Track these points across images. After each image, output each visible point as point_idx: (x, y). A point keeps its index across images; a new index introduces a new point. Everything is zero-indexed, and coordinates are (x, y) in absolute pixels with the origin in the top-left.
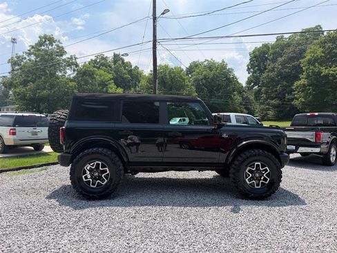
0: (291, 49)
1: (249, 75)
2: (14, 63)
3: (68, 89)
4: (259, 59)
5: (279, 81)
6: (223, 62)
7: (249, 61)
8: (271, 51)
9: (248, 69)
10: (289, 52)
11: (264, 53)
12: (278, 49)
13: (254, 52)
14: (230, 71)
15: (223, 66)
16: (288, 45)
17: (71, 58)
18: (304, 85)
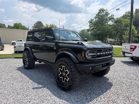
2: (90, 22)
3: (108, 30)
17: (111, 16)
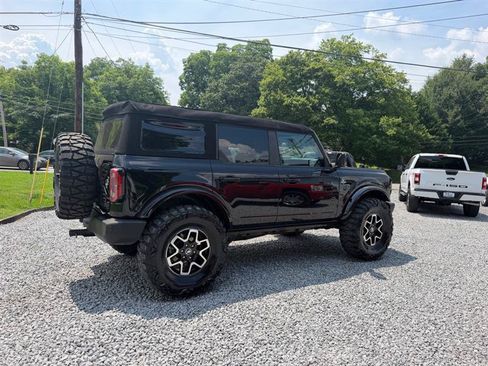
0: (239, 64)
1: (182, 92)
4: (197, 71)
5: (224, 105)
6: (148, 67)
7: (183, 72)
8: (213, 63)
9: (181, 83)
10: (236, 68)
11: (203, 63)
12: (221, 62)
13: (189, 60)
14: (158, 82)
15: (147, 73)
16: (234, 59)
18: (263, 114)
